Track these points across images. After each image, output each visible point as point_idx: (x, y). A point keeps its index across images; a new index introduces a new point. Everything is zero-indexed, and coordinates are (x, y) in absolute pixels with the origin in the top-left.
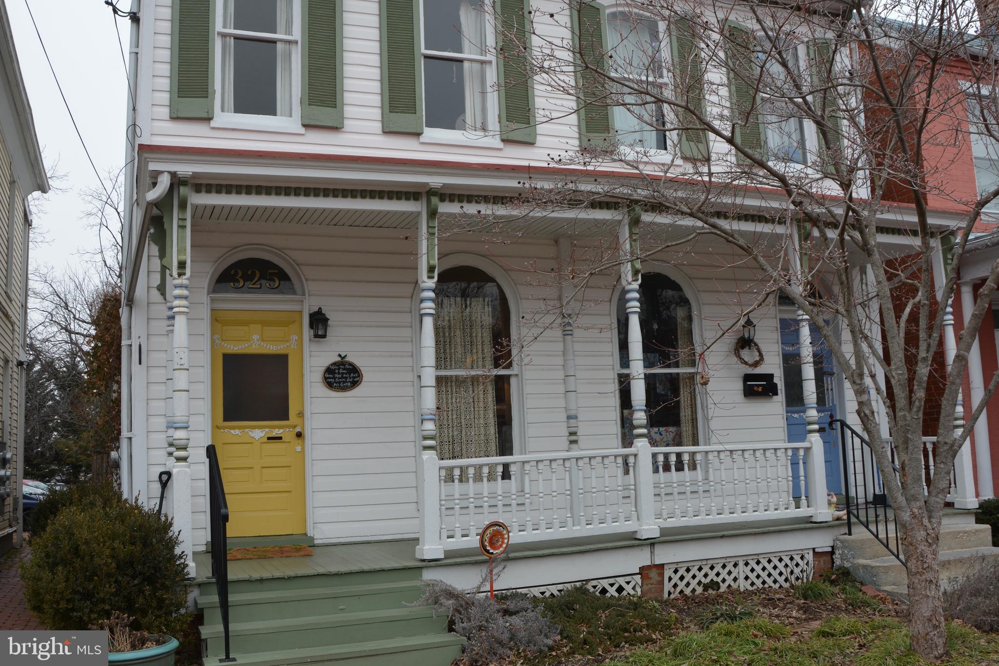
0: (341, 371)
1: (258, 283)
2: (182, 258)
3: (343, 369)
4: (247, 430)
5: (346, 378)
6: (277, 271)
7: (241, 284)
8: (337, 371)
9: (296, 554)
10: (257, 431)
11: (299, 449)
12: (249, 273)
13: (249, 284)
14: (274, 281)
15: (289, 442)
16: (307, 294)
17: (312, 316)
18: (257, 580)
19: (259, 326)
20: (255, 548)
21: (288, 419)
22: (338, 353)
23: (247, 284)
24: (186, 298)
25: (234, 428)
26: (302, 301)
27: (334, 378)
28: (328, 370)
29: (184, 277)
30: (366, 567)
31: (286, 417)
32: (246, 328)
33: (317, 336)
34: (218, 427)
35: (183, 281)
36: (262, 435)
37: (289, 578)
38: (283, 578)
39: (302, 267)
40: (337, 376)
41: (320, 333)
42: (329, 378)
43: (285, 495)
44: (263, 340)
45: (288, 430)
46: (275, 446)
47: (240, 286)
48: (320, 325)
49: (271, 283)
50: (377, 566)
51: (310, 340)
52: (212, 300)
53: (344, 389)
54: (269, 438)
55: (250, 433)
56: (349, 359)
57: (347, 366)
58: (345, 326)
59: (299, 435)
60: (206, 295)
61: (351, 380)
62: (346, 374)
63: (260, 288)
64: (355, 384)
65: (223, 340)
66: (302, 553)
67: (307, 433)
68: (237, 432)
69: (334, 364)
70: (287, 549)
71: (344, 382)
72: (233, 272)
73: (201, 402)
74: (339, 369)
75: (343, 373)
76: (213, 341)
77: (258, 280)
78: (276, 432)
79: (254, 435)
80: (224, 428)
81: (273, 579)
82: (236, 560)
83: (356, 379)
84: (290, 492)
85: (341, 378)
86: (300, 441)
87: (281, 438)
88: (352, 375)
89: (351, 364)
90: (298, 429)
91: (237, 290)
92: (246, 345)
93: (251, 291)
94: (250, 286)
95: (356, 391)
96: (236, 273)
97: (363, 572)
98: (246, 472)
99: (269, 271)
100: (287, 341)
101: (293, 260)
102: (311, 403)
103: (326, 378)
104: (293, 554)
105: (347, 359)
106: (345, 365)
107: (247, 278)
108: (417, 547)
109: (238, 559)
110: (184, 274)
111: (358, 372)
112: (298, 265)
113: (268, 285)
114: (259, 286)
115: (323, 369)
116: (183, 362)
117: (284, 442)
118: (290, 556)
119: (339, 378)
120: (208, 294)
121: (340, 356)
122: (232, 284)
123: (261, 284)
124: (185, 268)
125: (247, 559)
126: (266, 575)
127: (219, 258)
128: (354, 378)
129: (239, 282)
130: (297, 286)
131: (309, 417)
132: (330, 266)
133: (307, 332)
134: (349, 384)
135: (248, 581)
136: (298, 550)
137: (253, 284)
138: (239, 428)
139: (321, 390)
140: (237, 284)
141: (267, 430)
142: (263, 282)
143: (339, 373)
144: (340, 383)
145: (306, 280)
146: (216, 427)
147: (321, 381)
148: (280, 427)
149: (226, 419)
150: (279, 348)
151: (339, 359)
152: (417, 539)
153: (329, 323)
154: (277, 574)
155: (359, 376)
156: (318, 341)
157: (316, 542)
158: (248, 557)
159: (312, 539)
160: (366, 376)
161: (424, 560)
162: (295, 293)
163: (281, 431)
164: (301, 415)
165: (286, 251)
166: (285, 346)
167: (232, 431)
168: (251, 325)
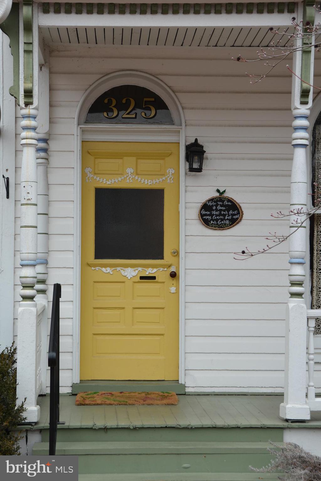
0: (219, 208)
1: (134, 112)
2: (29, 86)
3: (221, 206)
4: (119, 269)
5: (224, 215)
6: (153, 99)
7: (115, 114)
8: (214, 208)
9: (159, 402)
10: (129, 269)
11: (173, 289)
12: (124, 101)
13: (124, 114)
14: (150, 110)
15: (164, 282)
16: (184, 124)
17: (188, 148)
18: (100, 429)
19: (134, 159)
20: (121, 393)
21: (162, 258)
22: (216, 188)
23: (121, 113)
24: (34, 129)
25: (105, 266)
26: (179, 132)
27: (211, 215)
28: (205, 207)
29: (31, 107)
30: (219, 423)
31: (159, 255)
32: (120, 161)
33: (192, 169)
34: (89, 265)
35: (30, 110)
36: (134, 274)
37: (135, 429)
38: (128, 429)
39: (177, 94)
40: (214, 213)
41: (195, 166)
42: (206, 215)
43: (157, 338)
44: (137, 174)
45: (162, 269)
46: (148, 286)
47: (114, 116)
48: (196, 158)
49: (146, 111)
50: (232, 422)
51: (186, 174)
52: (83, 131)
53: (221, 227)
54: (142, 278)
55: (122, 272)
56: (229, 194)
57: (226, 203)
58: (225, 159)
59: (173, 275)
60: (76, 126)
61: (230, 217)
62: (224, 211)
63: (136, 118)
64: (234, 222)
65: (95, 174)
66: (165, 401)
67: (181, 274)
68: (109, 270)
69: (212, 200)
70: (153, 396)
71: (222, 220)
72: (106, 101)
73: (70, 238)
74: (217, 206)
75: (221, 210)
76: (84, 175)
77: (133, 109)
78: (149, 272)
79: (125, 274)
80: (95, 266)
81: (118, 429)
82: (94, 405)
83: (235, 217)
84: (163, 335)
85: (219, 215)
86: (174, 282)
87: (154, 278)
88: (231, 212)
89: (229, 200)
90: (173, 269)
91: (111, 120)
92: (120, 179)
93: (125, 121)
94: (125, 116)
95: (235, 230)
96: (110, 102)
97: (215, 428)
98: (117, 312)
99: (145, 99)
100: (163, 175)
101: (170, 87)
102: (186, 241)
103: (202, 216)
104: (156, 402)
105: (226, 195)
106: (223, 201)
107: (122, 107)
108: (282, 404)
109: (98, 404)
110: (31, 103)
111: (238, 210)
112: (174, 92)
113: (143, 114)
114: (134, 116)
115: (199, 206)
116: (30, 196)
117: (157, 282)
118: (152, 404)
119: (217, 215)
120: (79, 125)
121: (218, 191)
122: (105, 114)
123: (136, 114)
124: (31, 96)
125: (107, 405)
126: (111, 423)
127: (91, 86)
128: (233, 215)
129: (112, 111)
130: (175, 116)
131: (183, 256)
132: (209, 92)
133: (183, 165)
134: (227, 222)
135: (91, 429)
136: (164, 397)
137: (128, 114)
138: (111, 266)
139: (198, 228)
140: (110, 114)
141: (140, 269)
142: (138, 111)
143: (217, 210)
144: (217, 220)
145: (183, 108)
146: (85, 265)
147: (197, 218)
148: (153, 266)
149: (97, 257)
150: (154, 182)
151: (218, 194)
152: (282, 395)
153: (205, 155)
154: (123, 423)
155: (239, 213)
156: (195, 175)
157: (188, 390)
158: (108, 402)
159: (184, 386)
160: (247, 213)
161: (287, 420)
162: (172, 123)
163: (155, 270)
164: (176, 253)
165: (159, 77)
166: (161, 180)
167: (104, 269)
168: (125, 158)
